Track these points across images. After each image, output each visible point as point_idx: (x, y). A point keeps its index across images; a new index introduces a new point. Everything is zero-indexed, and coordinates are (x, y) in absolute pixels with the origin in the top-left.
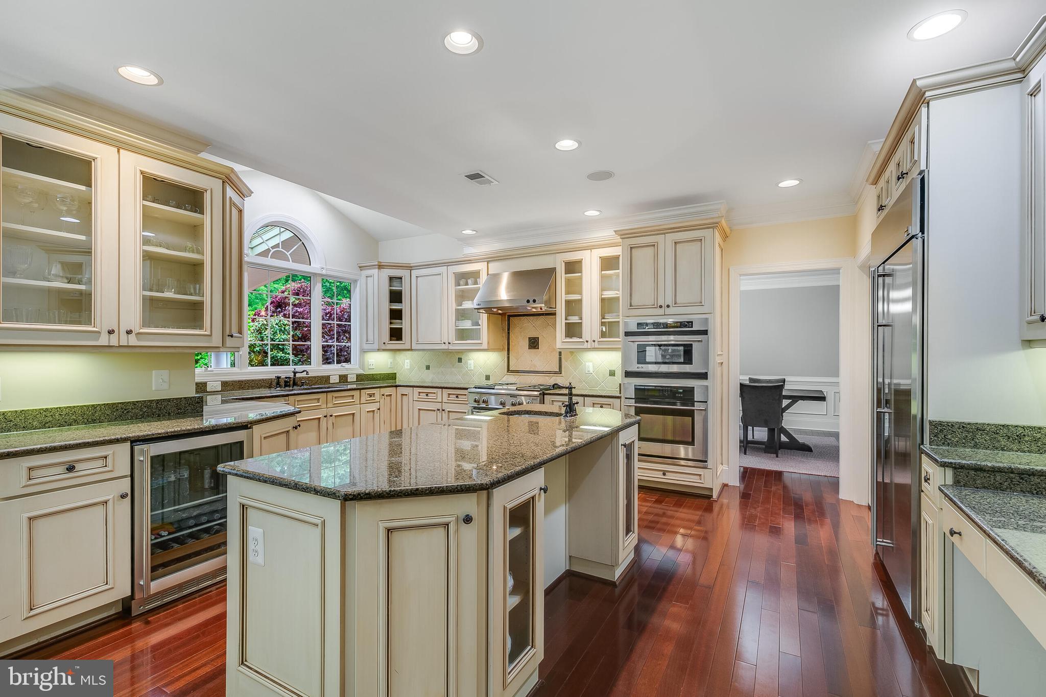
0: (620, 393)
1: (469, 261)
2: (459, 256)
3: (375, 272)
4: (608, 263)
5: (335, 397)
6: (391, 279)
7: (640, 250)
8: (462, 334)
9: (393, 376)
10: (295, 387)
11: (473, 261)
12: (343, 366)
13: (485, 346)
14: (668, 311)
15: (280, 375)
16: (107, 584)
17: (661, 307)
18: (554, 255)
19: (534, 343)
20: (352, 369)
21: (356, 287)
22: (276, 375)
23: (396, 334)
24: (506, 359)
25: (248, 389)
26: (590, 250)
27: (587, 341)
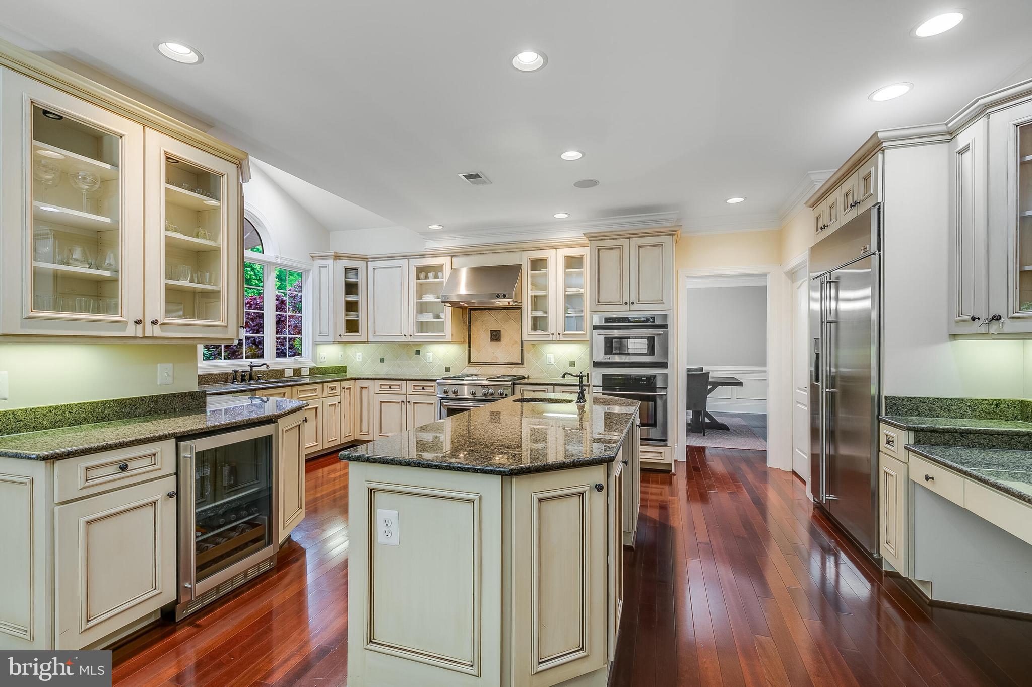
0: (588, 382)
1: (432, 256)
2: (420, 250)
3: (330, 262)
4: (574, 263)
5: (300, 391)
6: (347, 270)
7: (607, 252)
8: (422, 327)
9: (343, 370)
10: (252, 382)
11: (435, 256)
12: (297, 360)
13: (449, 338)
14: (633, 307)
15: (237, 369)
16: (155, 589)
17: (626, 303)
18: (520, 253)
19: (496, 336)
20: (305, 362)
21: (308, 277)
22: (233, 369)
23: (352, 327)
24: (467, 351)
25: (204, 384)
26: (555, 250)
27: (553, 334)
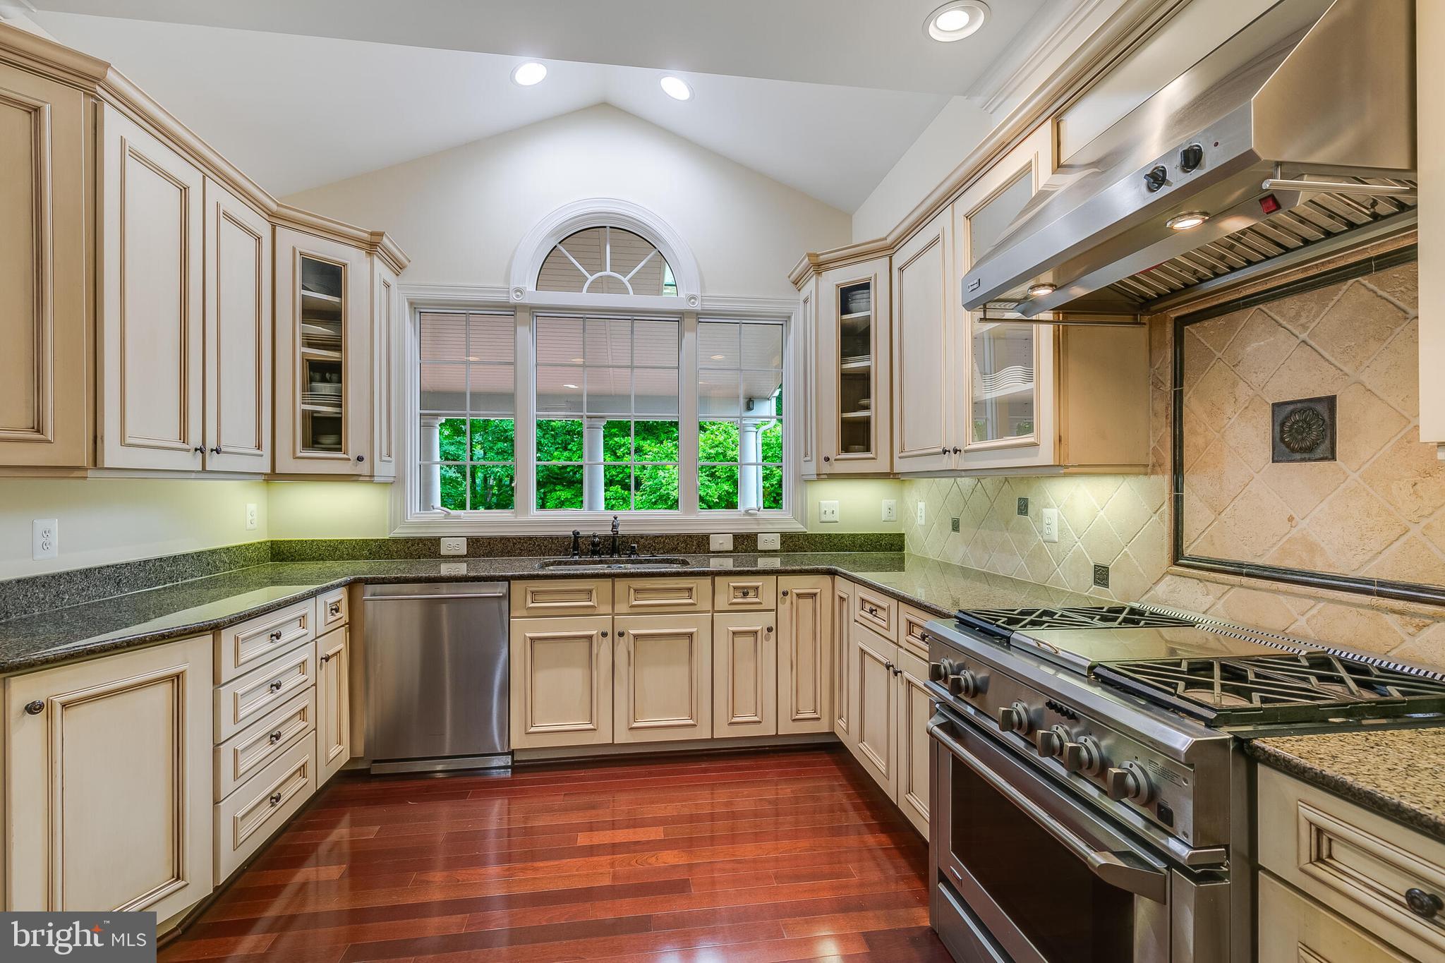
3: (813, 284)
5: (635, 590)
6: (845, 294)
9: (893, 542)
11: (1011, 146)
13: (1046, 455)
19: (1306, 432)
20: (773, 521)
22: (575, 530)
23: (855, 435)
24: (1167, 509)
